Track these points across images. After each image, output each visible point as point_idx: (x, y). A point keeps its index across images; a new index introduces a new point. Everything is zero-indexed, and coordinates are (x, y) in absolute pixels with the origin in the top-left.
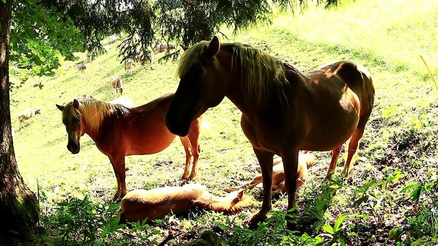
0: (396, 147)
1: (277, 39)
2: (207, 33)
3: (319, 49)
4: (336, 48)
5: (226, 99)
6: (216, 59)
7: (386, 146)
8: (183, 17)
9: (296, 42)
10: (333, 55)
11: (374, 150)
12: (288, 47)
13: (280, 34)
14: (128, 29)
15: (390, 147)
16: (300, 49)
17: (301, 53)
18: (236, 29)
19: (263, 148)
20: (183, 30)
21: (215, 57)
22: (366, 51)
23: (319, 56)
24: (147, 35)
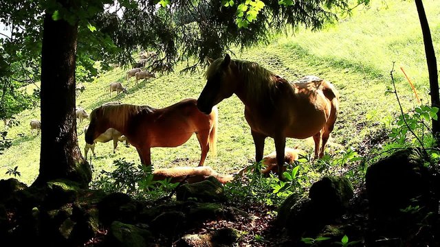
0: (369, 142)
1: (289, 54)
2: (218, 51)
3: (326, 64)
4: (341, 63)
5: (234, 94)
6: (230, 69)
7: (361, 141)
8: (199, 38)
9: (306, 57)
10: (338, 69)
11: (351, 145)
12: (298, 62)
13: (292, 48)
14: (154, 46)
15: (364, 142)
16: (309, 63)
17: (309, 68)
18: (242, 48)
19: (259, 131)
20: (199, 48)
21: (229, 66)
22: (367, 65)
23: (326, 70)
24: (171, 52)
